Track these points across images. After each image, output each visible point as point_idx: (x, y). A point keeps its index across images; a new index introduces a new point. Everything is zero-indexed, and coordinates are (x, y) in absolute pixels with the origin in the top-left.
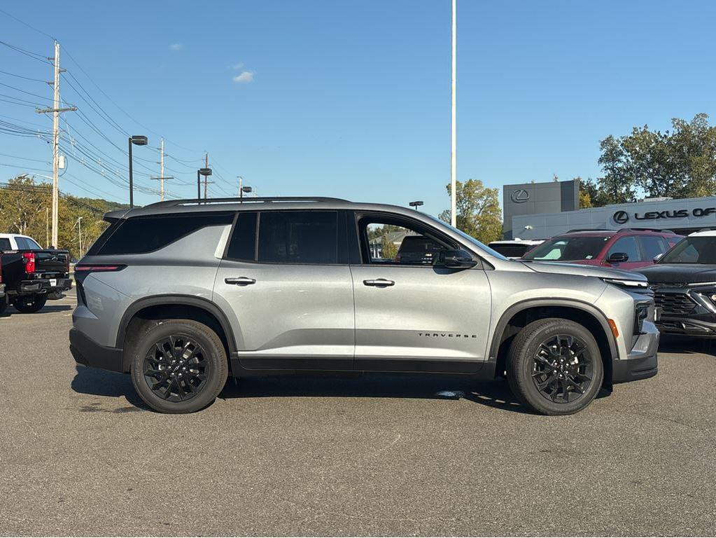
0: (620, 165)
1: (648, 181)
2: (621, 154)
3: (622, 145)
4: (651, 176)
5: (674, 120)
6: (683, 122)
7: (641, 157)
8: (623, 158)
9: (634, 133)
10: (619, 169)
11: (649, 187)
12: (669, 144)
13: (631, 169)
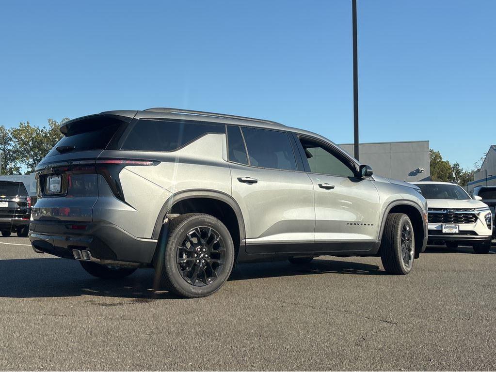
0: (10, 148)
1: (30, 161)
2: (11, 140)
3: (11, 134)
4: (32, 156)
5: (50, 120)
6: (56, 122)
7: (26, 143)
8: (12, 143)
9: (20, 126)
10: (9, 150)
11: (30, 165)
12: (46, 136)
13: (18, 151)
